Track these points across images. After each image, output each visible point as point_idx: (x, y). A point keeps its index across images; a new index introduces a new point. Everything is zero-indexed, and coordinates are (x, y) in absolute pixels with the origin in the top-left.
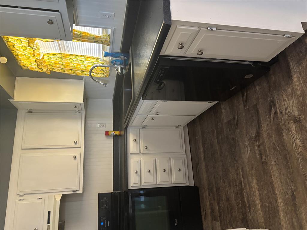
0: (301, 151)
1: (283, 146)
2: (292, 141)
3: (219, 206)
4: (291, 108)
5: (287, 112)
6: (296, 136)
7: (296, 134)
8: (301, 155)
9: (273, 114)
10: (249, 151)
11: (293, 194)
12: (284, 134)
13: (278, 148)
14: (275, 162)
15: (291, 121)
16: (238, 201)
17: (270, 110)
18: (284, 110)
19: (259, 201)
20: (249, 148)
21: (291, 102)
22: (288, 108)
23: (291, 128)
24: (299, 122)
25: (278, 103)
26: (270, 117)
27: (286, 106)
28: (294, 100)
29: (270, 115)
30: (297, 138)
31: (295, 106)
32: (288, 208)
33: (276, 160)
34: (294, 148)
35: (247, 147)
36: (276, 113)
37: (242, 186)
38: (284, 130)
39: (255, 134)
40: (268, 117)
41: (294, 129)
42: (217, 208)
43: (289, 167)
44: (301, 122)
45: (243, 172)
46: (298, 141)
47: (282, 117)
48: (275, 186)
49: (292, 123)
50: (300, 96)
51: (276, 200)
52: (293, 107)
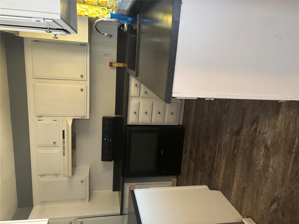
0: (260, 169)
1: (251, 155)
2: (258, 158)
3: (196, 154)
4: (267, 136)
5: (264, 136)
6: (262, 158)
7: (262, 156)
8: (259, 172)
9: (254, 128)
10: (228, 138)
11: (244, 188)
12: (255, 149)
13: (247, 153)
14: (242, 160)
15: (263, 145)
16: (210, 162)
17: (253, 124)
18: (262, 132)
19: (223, 174)
20: (228, 135)
21: (269, 132)
22: (266, 134)
23: (261, 149)
24: (268, 151)
25: (260, 124)
26: (251, 128)
27: (265, 131)
28: (272, 133)
29: (252, 127)
30: (262, 159)
31: (270, 137)
32: (238, 192)
33: (243, 161)
34: (257, 164)
35: (228, 133)
36: (256, 129)
37: (215, 155)
38: (256, 146)
39: (237, 130)
40: (250, 126)
41: (263, 152)
42: (195, 154)
43: (249, 172)
44: (269, 152)
45: (219, 148)
46: (261, 162)
47: (259, 136)
48: (236, 175)
49: (263, 146)
50: (277, 134)
51: (233, 183)
52: (269, 137)
